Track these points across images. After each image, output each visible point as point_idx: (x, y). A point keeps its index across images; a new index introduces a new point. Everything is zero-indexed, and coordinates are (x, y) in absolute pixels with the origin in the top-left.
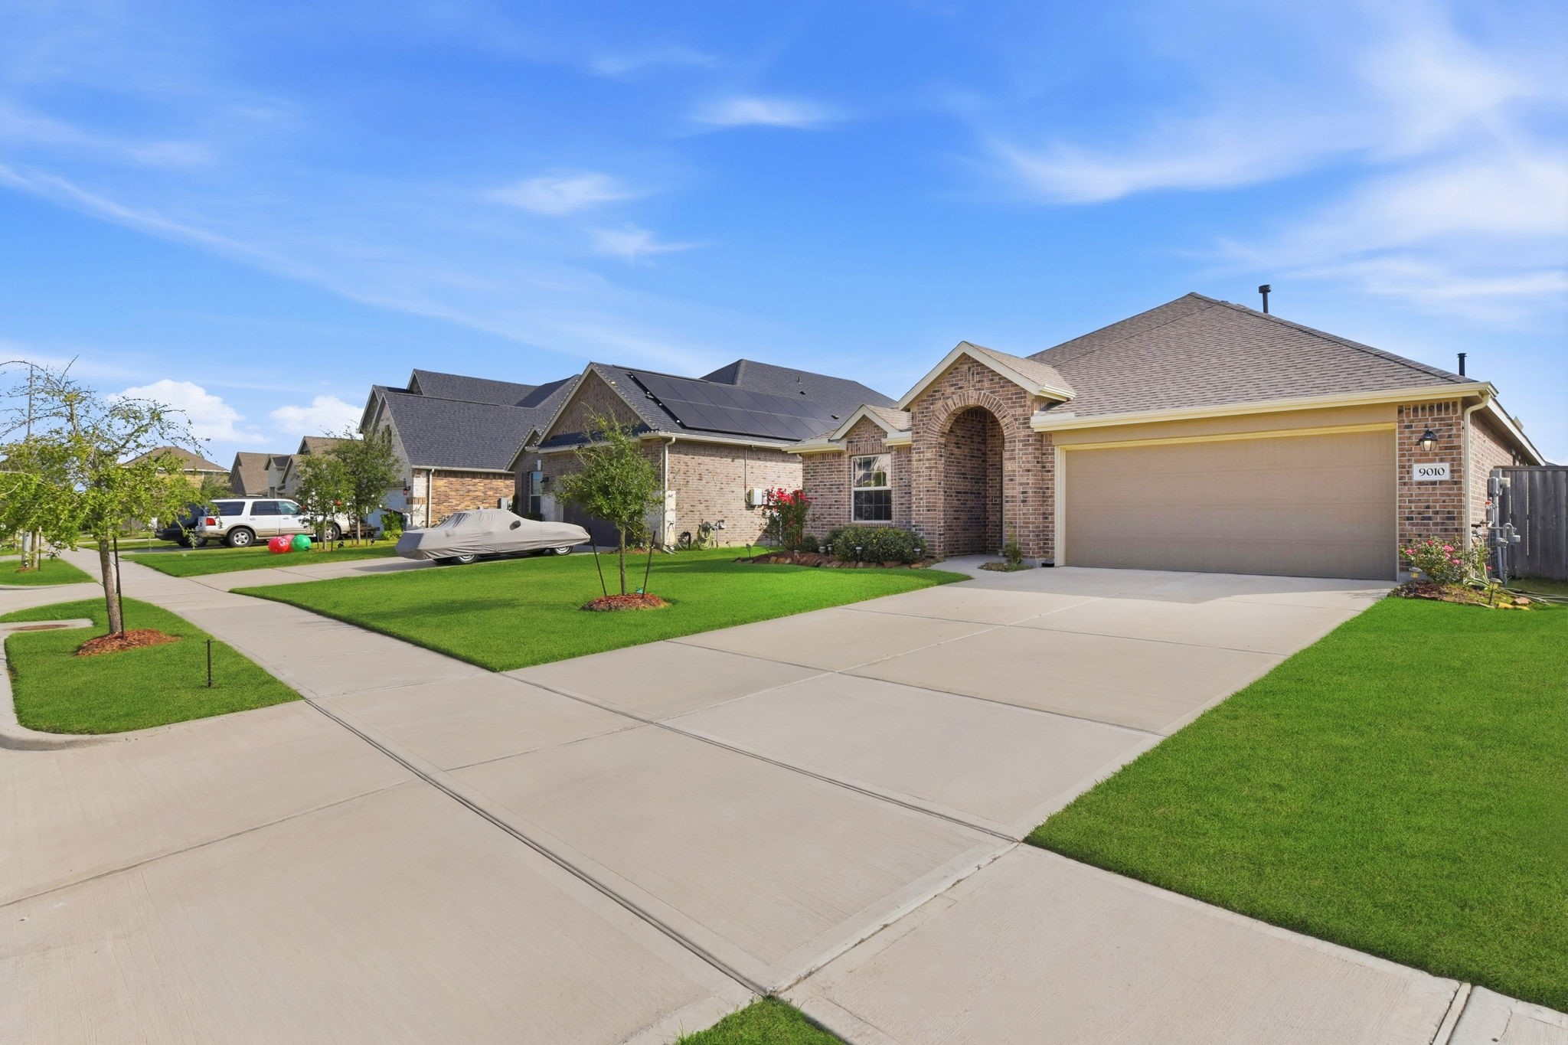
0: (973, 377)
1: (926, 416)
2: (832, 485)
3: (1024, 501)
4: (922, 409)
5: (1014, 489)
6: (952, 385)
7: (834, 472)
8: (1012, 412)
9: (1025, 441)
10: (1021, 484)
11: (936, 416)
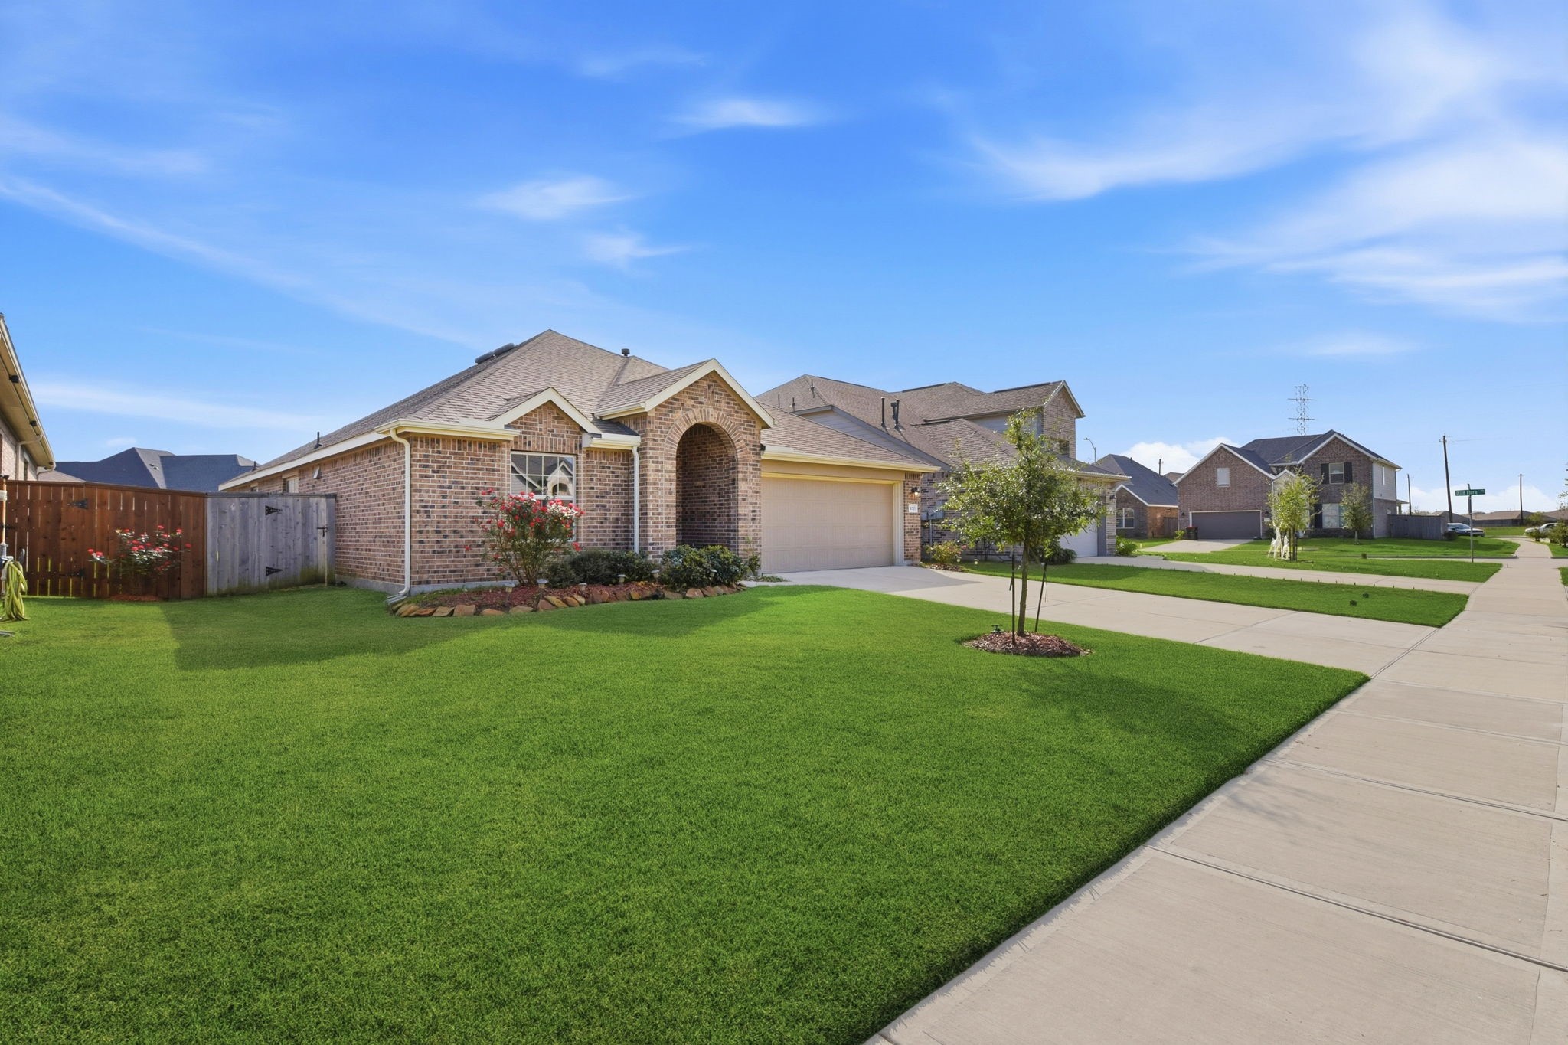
0: (713, 396)
1: (665, 424)
2: (478, 489)
3: (753, 519)
4: (660, 414)
5: (745, 507)
6: (692, 398)
7: (482, 469)
8: (744, 437)
9: (753, 465)
10: (751, 504)
11: (676, 426)
